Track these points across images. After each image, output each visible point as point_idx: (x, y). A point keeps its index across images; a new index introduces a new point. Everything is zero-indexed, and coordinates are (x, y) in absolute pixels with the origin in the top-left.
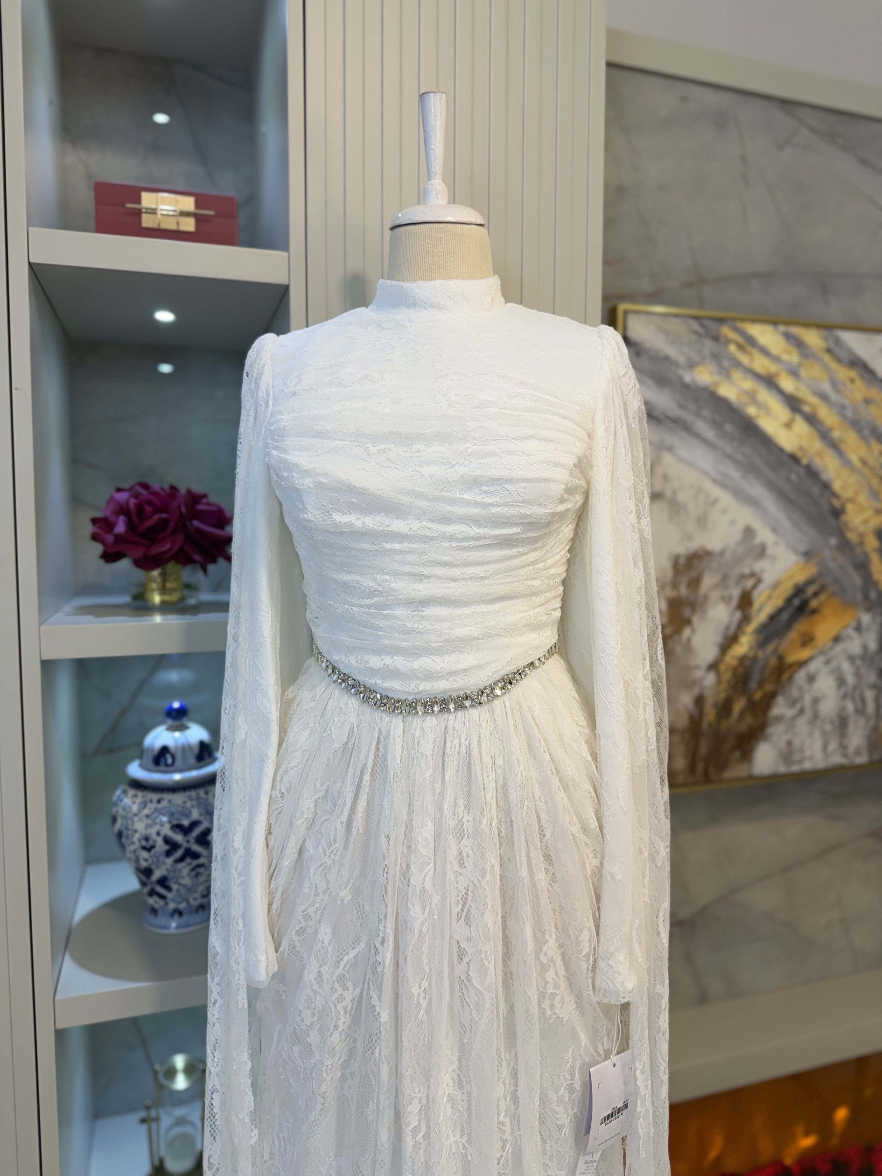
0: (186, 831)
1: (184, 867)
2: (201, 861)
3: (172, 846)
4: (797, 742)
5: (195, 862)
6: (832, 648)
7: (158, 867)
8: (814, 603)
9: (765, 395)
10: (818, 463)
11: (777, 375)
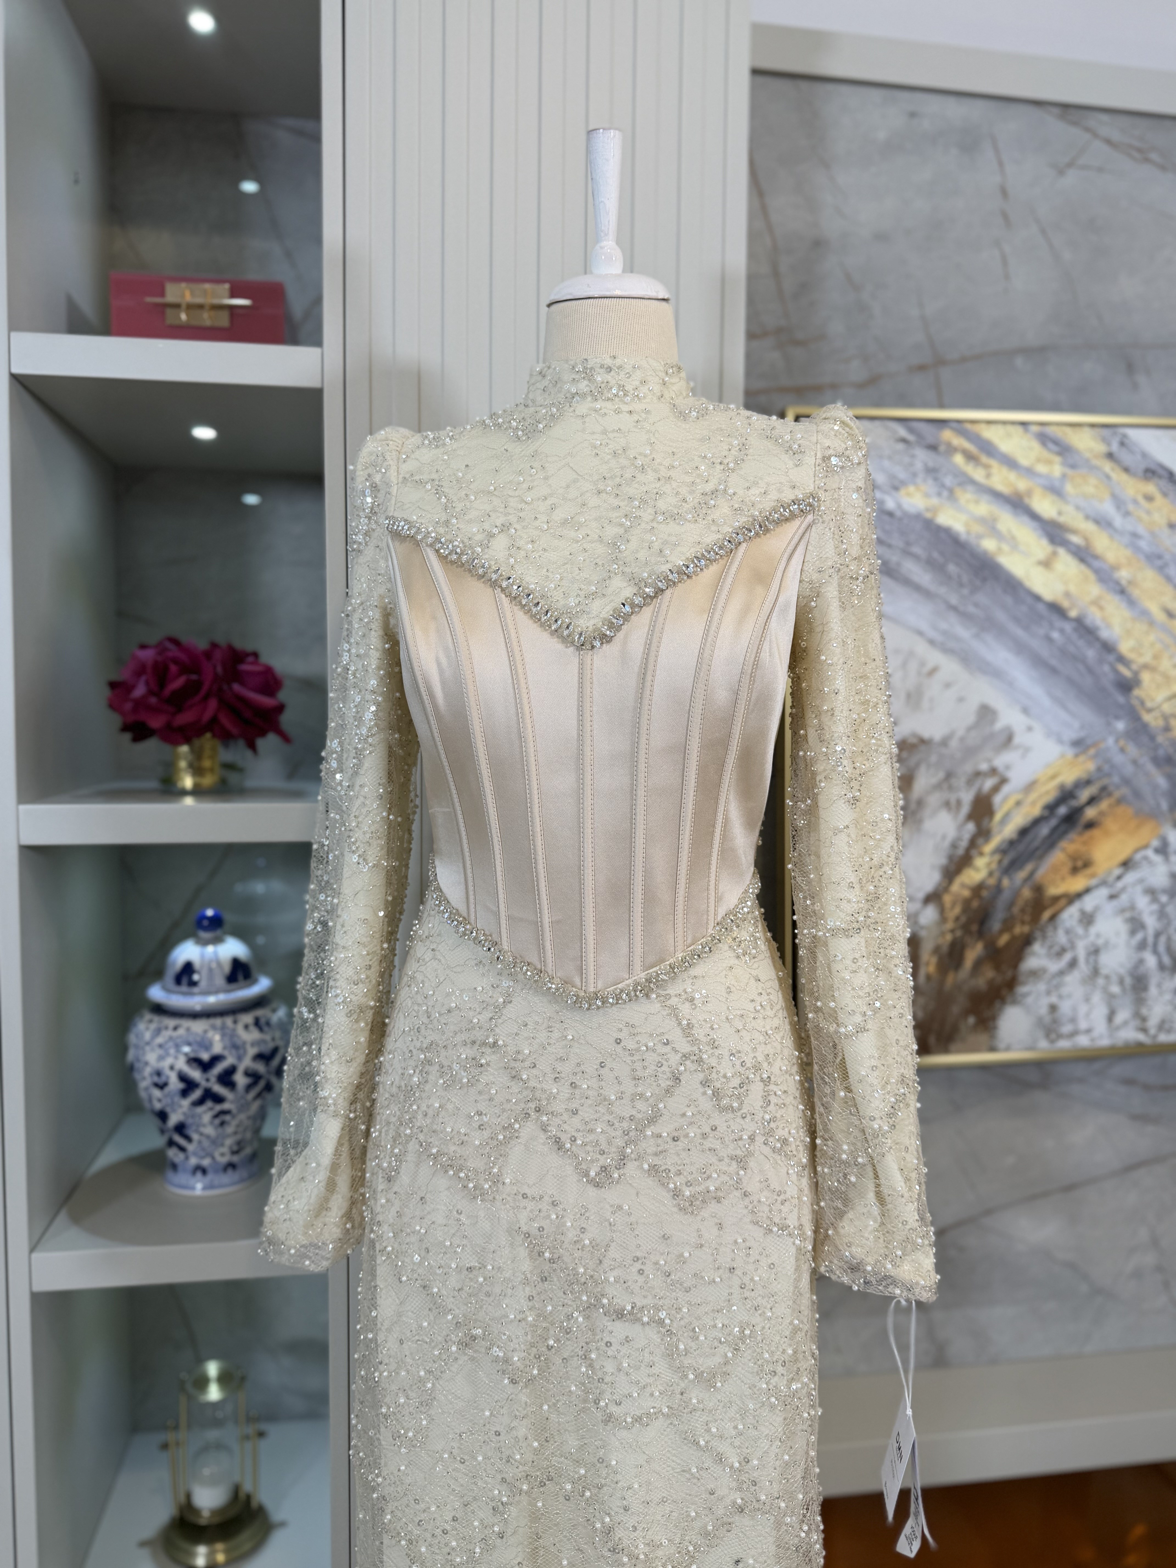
0: (205, 1066)
1: (205, 1112)
2: (226, 1106)
3: (189, 1085)
4: (1065, 1007)
5: (218, 1108)
6: (1119, 878)
7: (174, 1111)
8: (1090, 813)
9: (1008, 521)
10: (1095, 617)
11: (1029, 493)
